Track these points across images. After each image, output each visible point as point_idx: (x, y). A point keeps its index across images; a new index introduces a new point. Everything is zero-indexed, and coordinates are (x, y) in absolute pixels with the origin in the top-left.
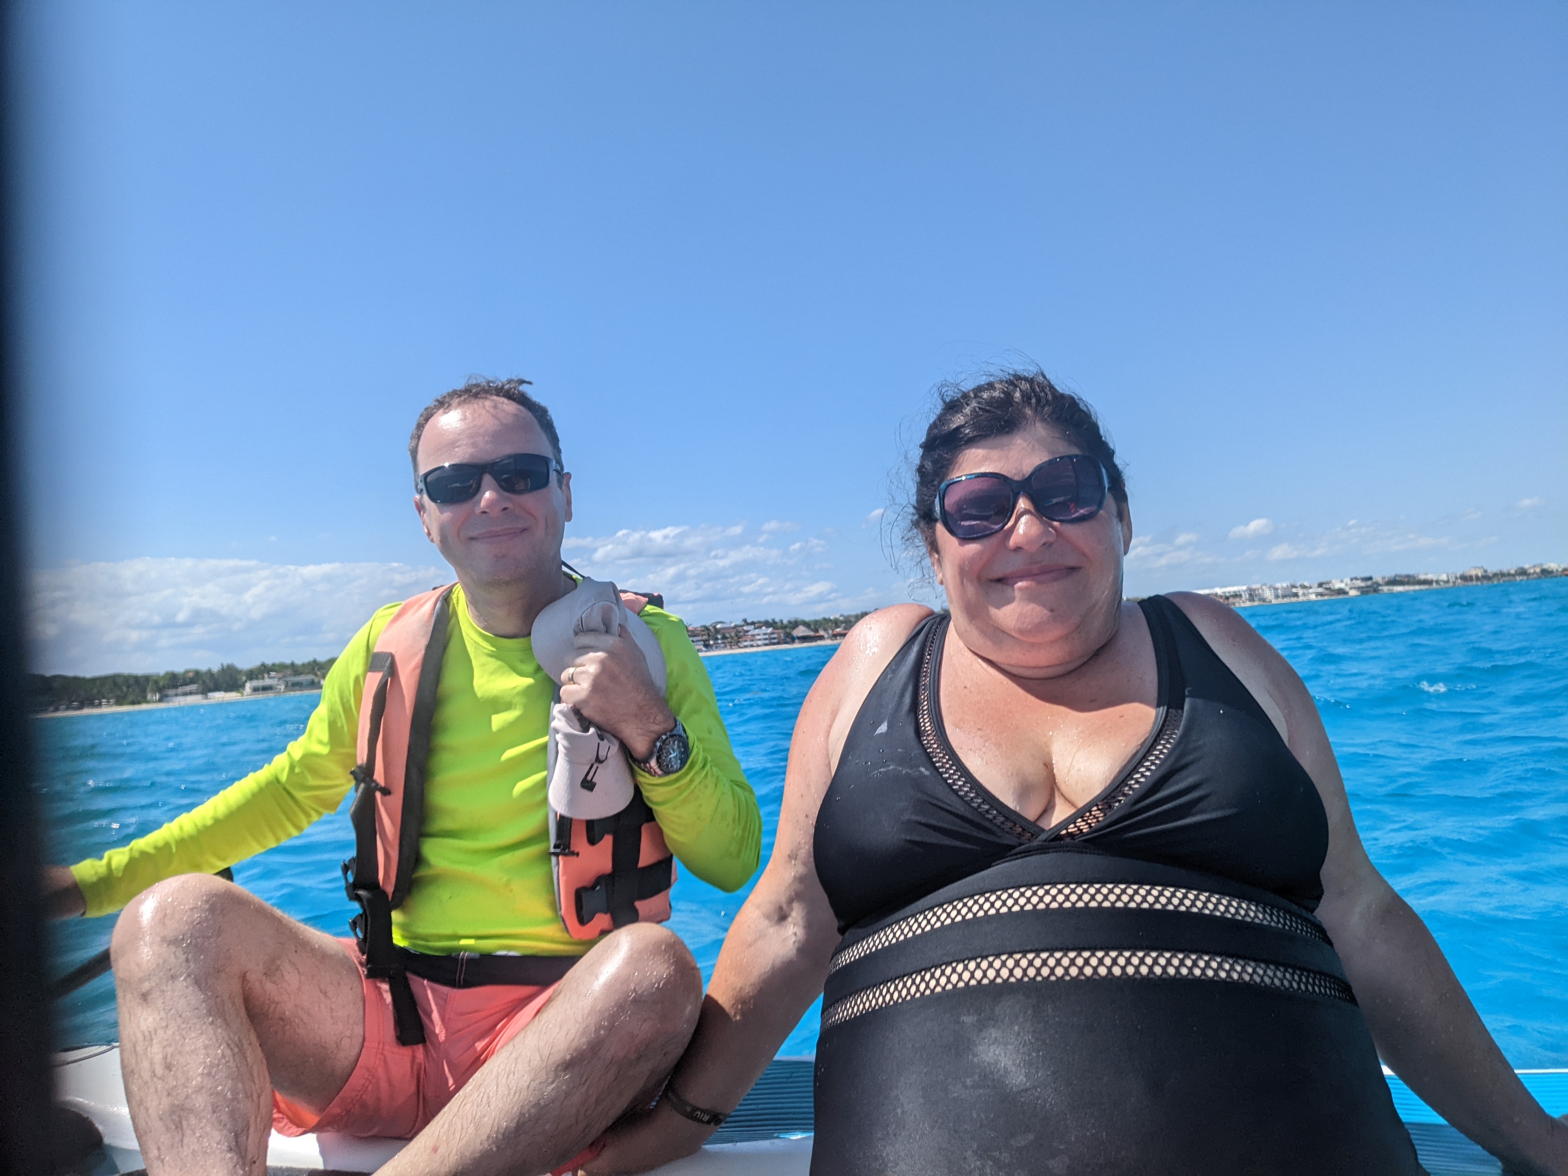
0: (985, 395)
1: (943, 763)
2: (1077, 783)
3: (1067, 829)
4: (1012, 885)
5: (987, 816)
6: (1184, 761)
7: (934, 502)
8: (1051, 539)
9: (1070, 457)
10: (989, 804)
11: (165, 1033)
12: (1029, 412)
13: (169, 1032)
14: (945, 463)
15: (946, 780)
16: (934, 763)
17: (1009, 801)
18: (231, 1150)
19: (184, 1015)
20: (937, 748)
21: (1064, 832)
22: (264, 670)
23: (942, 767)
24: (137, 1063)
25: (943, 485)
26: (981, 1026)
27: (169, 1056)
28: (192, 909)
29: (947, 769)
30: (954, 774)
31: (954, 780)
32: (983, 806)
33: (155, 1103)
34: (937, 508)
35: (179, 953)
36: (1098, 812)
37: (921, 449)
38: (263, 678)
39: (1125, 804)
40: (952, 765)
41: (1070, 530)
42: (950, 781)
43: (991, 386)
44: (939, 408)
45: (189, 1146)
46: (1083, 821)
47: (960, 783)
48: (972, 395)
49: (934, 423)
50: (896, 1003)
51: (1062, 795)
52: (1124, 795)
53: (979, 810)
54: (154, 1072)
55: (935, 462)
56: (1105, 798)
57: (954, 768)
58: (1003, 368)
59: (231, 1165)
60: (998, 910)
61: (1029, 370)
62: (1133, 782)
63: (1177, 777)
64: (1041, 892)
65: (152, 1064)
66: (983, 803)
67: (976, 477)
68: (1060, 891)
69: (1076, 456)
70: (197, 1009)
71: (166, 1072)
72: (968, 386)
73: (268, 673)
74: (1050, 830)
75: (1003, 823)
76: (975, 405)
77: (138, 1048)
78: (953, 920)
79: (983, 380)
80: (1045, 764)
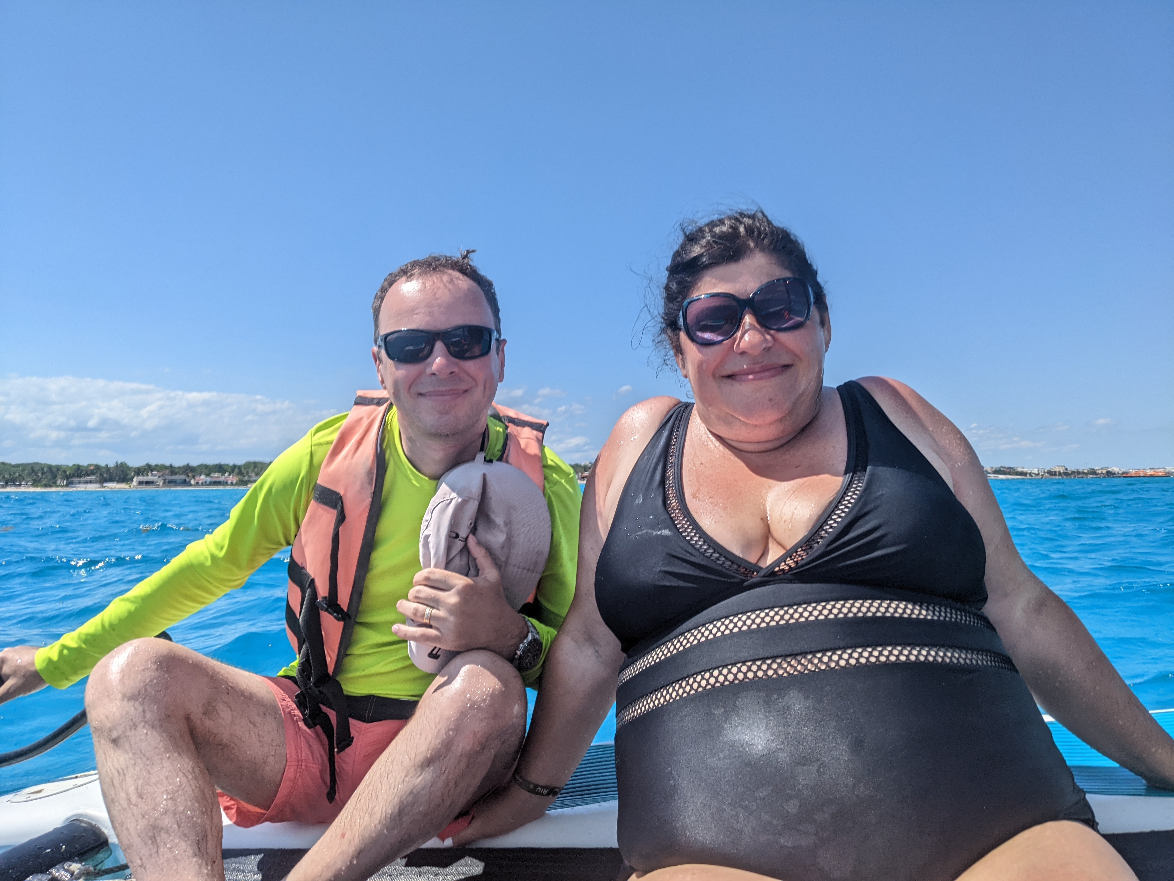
0: (717, 230)
1: (683, 524)
2: (785, 531)
3: (779, 567)
4: (740, 611)
5: (718, 562)
6: (866, 509)
7: (677, 315)
8: (770, 345)
9: (785, 280)
10: (718, 553)
11: (134, 769)
12: (752, 244)
13: (138, 768)
14: (686, 284)
15: (685, 537)
16: (676, 525)
17: (736, 550)
18: (196, 855)
19: (147, 755)
20: (678, 513)
21: (777, 569)
22: (149, 468)
23: (682, 527)
24: (116, 794)
25: (685, 303)
26: (727, 716)
27: (140, 787)
28: (144, 670)
29: (686, 529)
30: (691, 532)
31: (692, 537)
32: (714, 555)
33: (133, 825)
34: (681, 321)
35: (137, 704)
36: (802, 552)
37: (666, 272)
38: (148, 475)
39: (823, 545)
40: (689, 526)
41: (783, 337)
42: (687, 538)
43: (721, 222)
44: (681, 239)
45: (163, 856)
46: (791, 559)
47: (696, 539)
48: (707, 229)
49: (677, 252)
50: (663, 705)
51: (775, 540)
52: (822, 538)
53: (712, 558)
54: (130, 801)
55: (679, 283)
56: (808, 541)
57: (691, 527)
58: (731, 208)
59: (197, 867)
60: (731, 631)
61: (752, 209)
62: (828, 527)
63: (862, 521)
64: (762, 615)
65: (127, 794)
66: (714, 552)
67: (711, 296)
68: (777, 613)
69: (789, 278)
70: (156, 748)
71: (140, 800)
72: (702, 222)
73: (152, 471)
74: (767, 568)
75: (730, 566)
76: (709, 238)
77: (115, 782)
78: (699, 640)
79: (715, 217)
80: (762, 519)
